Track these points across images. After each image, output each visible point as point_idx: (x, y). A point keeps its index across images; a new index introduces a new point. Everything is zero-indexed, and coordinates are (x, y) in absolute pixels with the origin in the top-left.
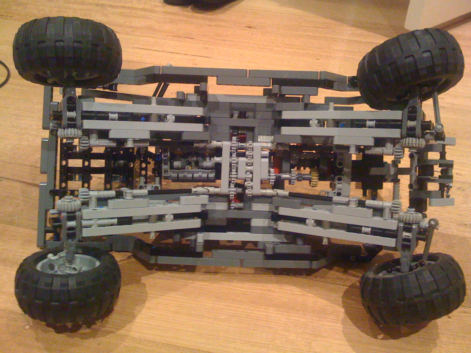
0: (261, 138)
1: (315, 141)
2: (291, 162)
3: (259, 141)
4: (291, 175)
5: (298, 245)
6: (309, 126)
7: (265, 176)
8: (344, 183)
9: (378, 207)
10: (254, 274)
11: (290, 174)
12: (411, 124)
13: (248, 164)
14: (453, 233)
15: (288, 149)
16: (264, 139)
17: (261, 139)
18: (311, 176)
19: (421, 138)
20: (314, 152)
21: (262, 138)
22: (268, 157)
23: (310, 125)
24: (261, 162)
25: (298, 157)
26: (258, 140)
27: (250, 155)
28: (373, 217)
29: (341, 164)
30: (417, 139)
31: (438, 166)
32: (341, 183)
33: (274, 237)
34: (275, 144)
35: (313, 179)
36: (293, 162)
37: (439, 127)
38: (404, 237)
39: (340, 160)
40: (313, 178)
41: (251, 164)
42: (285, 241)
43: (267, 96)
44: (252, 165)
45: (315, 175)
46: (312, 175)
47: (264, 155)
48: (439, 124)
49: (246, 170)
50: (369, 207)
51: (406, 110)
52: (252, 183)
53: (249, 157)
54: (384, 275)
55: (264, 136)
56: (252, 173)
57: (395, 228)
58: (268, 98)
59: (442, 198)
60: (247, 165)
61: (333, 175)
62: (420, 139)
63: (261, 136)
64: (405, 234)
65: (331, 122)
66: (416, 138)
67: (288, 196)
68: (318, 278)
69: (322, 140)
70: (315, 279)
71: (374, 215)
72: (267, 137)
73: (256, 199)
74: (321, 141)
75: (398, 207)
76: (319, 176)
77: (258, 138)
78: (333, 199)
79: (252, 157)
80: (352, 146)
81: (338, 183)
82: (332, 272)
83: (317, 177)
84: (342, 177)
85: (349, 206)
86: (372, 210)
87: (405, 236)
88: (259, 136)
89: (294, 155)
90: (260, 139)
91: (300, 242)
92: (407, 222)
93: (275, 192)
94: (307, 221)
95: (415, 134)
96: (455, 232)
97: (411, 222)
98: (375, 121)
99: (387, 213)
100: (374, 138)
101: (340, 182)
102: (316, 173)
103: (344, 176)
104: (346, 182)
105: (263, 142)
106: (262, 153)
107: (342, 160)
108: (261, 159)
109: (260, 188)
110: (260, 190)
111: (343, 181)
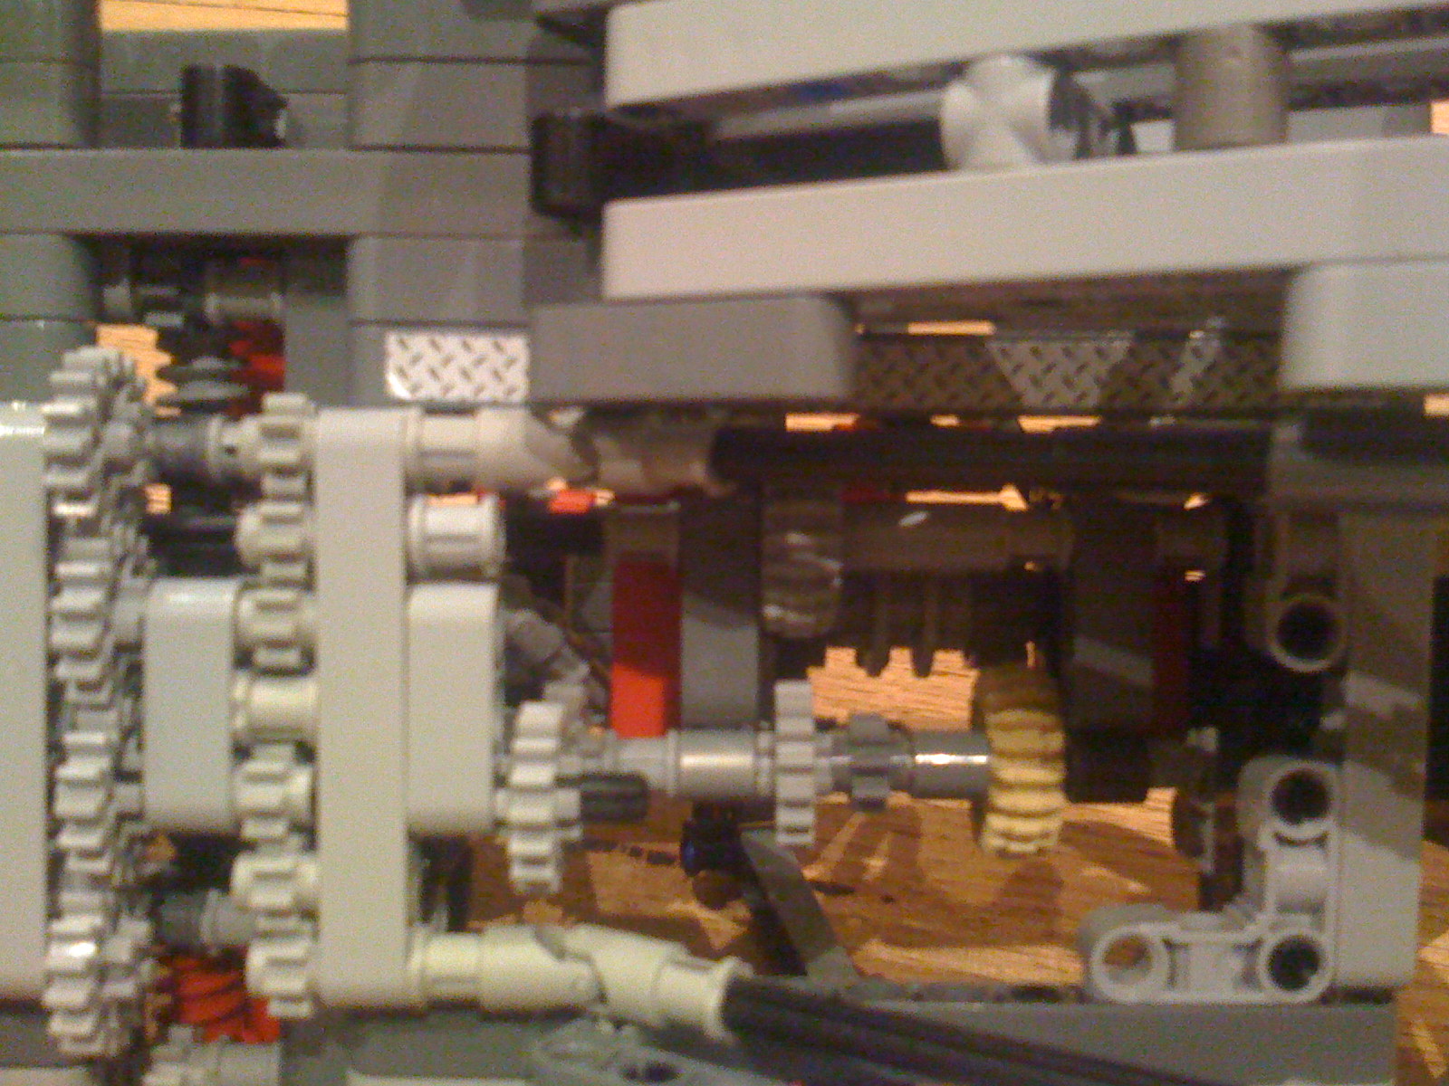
0: (417, 365)
1: (1021, 382)
2: (772, 612)
3: (397, 387)
4: (772, 753)
7: (460, 792)
8: (1349, 845)
11: (764, 740)
13: (263, 657)
15: (697, 472)
16: (450, 374)
17: (419, 373)
18: (981, 759)
20: (1011, 498)
21: (432, 358)
22: (492, 571)
24: (405, 623)
25: (833, 565)
26: (381, 383)
27: (284, 558)
29: (1308, 631)
32: (1319, 840)
34: (567, 418)
35: (1011, 787)
36: (793, 617)
39: (1298, 583)
40: (1009, 772)
41: (291, 658)
44: (308, 665)
45: (1031, 740)
46: (1001, 740)
47: (437, 549)
49: (240, 722)
52: (310, 871)
53: (270, 570)
55: (451, 343)
56: (306, 753)
60: (243, 659)
61: (1208, 739)
63: (419, 342)
67: (714, 1027)
69: (1101, 368)
72: (482, 343)
74: (1086, 382)
76: (1067, 756)
77: (381, 357)
79: (297, 571)
81: (1282, 840)
83: (1045, 759)
84: (1322, 770)
88: (392, 340)
89: (795, 538)
90: (402, 373)
101: (1308, 829)
102: (1037, 717)
103: (1350, 768)
104: (1375, 837)
105: (434, 409)
106: (423, 521)
107: (1326, 583)
108: (406, 597)
109: (410, 923)
110: (408, 951)
111: (1341, 824)
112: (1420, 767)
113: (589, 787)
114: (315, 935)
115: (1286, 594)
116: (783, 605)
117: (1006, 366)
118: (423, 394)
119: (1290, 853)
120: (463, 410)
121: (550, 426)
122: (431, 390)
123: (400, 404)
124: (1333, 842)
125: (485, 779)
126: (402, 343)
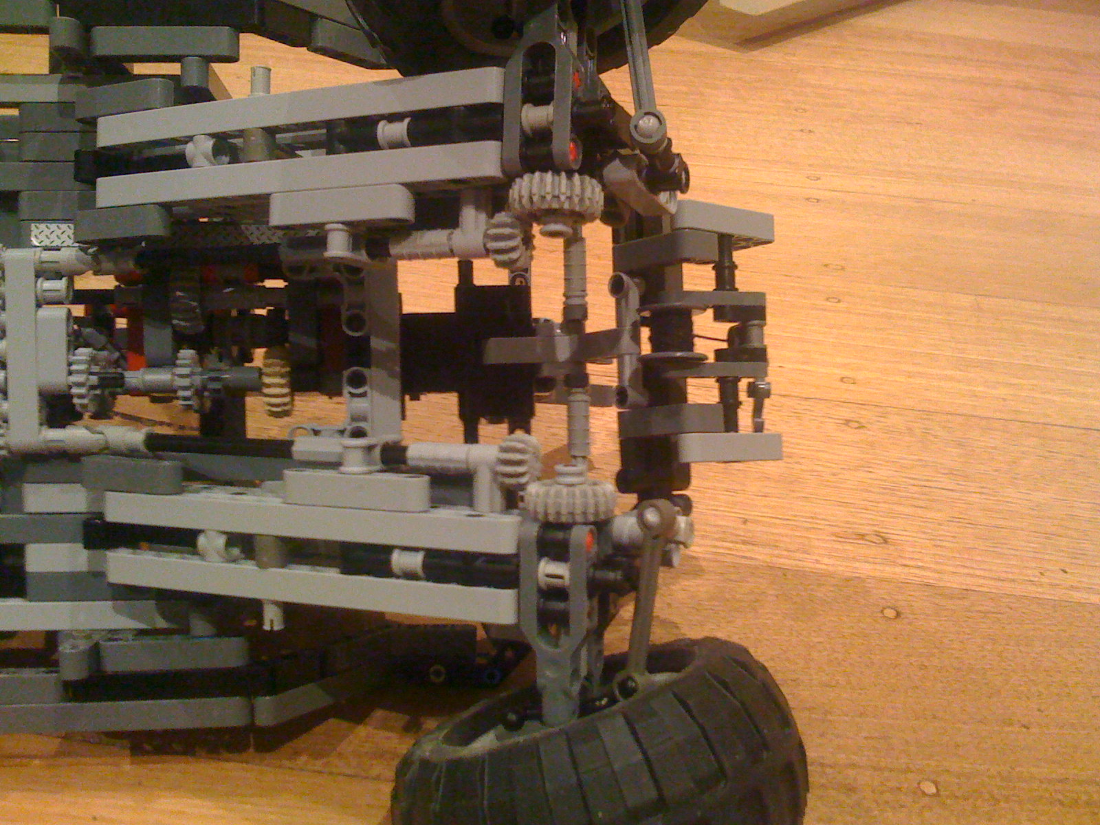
0: (41, 234)
3: (35, 241)
4: (175, 373)
5: (194, 637)
6: (188, 166)
7: (56, 377)
8: (374, 395)
9: (452, 465)
10: (58, 754)
11: (173, 368)
12: (534, 115)
14: (818, 566)
16: (53, 237)
17: (42, 237)
19: (581, 172)
21: (47, 232)
22: (63, 302)
23: (190, 163)
24: (36, 321)
25: (195, 304)
26: (29, 240)
28: (432, 510)
29: (357, 322)
30: (563, 174)
31: (710, 313)
32: (364, 395)
33: (117, 610)
35: (269, 386)
36: (182, 323)
37: (648, 123)
38: (543, 581)
39: (350, 306)
40: (268, 380)
42: (161, 623)
43: (59, 76)
44: (3, 334)
45: (277, 369)
47: (47, 294)
48: (647, 114)
50: (417, 471)
51: (518, 63)
52: (5, 405)
54: (498, 738)
55: (53, 226)
57: (506, 547)
58: (62, 82)
59: (727, 431)
62: (577, 177)
63: (42, 226)
64: (547, 568)
65: (258, 140)
66: (557, 172)
67: (142, 448)
68: (303, 759)
70: (288, 763)
71: (436, 502)
73: (32, 469)
75: (519, 463)
76: (290, 374)
77: (29, 231)
78: (295, 448)
80: (336, 226)
81: (352, 394)
82: (362, 731)
84: (366, 371)
85: (342, 469)
86: (426, 478)
87: (548, 576)
88: (33, 225)
89: (179, 293)
90: (36, 237)
91: (200, 626)
92: (551, 518)
93: (100, 436)
94: (202, 540)
95: (550, 155)
96: (826, 560)
97: (564, 519)
98: (407, 121)
99: (485, 488)
100: (408, 186)
101: (361, 391)
102: (279, 361)
103: (373, 368)
104: (384, 392)
105: (47, 249)
106: (41, 286)
107: (362, 307)
108: (36, 311)
109: (41, 424)
110: (40, 432)
111: (371, 388)
112: (398, 369)
113: (102, 376)
114: (8, 428)
115: (347, 310)
116: (179, 320)
117: (248, 233)
118: (43, 244)
119: (356, 400)
120: (57, 249)
121: (86, 254)
122: (47, 243)
123: (36, 247)
124: (369, 394)
125: (65, 372)
126: (37, 228)
